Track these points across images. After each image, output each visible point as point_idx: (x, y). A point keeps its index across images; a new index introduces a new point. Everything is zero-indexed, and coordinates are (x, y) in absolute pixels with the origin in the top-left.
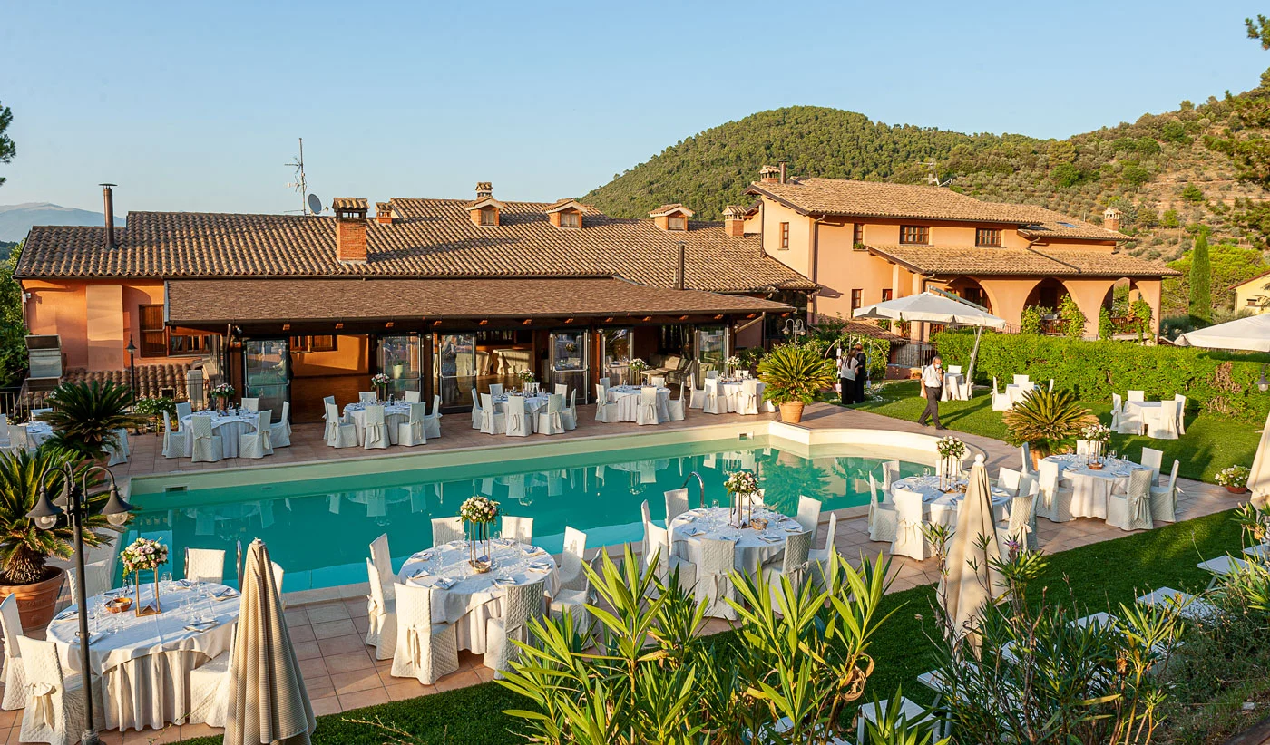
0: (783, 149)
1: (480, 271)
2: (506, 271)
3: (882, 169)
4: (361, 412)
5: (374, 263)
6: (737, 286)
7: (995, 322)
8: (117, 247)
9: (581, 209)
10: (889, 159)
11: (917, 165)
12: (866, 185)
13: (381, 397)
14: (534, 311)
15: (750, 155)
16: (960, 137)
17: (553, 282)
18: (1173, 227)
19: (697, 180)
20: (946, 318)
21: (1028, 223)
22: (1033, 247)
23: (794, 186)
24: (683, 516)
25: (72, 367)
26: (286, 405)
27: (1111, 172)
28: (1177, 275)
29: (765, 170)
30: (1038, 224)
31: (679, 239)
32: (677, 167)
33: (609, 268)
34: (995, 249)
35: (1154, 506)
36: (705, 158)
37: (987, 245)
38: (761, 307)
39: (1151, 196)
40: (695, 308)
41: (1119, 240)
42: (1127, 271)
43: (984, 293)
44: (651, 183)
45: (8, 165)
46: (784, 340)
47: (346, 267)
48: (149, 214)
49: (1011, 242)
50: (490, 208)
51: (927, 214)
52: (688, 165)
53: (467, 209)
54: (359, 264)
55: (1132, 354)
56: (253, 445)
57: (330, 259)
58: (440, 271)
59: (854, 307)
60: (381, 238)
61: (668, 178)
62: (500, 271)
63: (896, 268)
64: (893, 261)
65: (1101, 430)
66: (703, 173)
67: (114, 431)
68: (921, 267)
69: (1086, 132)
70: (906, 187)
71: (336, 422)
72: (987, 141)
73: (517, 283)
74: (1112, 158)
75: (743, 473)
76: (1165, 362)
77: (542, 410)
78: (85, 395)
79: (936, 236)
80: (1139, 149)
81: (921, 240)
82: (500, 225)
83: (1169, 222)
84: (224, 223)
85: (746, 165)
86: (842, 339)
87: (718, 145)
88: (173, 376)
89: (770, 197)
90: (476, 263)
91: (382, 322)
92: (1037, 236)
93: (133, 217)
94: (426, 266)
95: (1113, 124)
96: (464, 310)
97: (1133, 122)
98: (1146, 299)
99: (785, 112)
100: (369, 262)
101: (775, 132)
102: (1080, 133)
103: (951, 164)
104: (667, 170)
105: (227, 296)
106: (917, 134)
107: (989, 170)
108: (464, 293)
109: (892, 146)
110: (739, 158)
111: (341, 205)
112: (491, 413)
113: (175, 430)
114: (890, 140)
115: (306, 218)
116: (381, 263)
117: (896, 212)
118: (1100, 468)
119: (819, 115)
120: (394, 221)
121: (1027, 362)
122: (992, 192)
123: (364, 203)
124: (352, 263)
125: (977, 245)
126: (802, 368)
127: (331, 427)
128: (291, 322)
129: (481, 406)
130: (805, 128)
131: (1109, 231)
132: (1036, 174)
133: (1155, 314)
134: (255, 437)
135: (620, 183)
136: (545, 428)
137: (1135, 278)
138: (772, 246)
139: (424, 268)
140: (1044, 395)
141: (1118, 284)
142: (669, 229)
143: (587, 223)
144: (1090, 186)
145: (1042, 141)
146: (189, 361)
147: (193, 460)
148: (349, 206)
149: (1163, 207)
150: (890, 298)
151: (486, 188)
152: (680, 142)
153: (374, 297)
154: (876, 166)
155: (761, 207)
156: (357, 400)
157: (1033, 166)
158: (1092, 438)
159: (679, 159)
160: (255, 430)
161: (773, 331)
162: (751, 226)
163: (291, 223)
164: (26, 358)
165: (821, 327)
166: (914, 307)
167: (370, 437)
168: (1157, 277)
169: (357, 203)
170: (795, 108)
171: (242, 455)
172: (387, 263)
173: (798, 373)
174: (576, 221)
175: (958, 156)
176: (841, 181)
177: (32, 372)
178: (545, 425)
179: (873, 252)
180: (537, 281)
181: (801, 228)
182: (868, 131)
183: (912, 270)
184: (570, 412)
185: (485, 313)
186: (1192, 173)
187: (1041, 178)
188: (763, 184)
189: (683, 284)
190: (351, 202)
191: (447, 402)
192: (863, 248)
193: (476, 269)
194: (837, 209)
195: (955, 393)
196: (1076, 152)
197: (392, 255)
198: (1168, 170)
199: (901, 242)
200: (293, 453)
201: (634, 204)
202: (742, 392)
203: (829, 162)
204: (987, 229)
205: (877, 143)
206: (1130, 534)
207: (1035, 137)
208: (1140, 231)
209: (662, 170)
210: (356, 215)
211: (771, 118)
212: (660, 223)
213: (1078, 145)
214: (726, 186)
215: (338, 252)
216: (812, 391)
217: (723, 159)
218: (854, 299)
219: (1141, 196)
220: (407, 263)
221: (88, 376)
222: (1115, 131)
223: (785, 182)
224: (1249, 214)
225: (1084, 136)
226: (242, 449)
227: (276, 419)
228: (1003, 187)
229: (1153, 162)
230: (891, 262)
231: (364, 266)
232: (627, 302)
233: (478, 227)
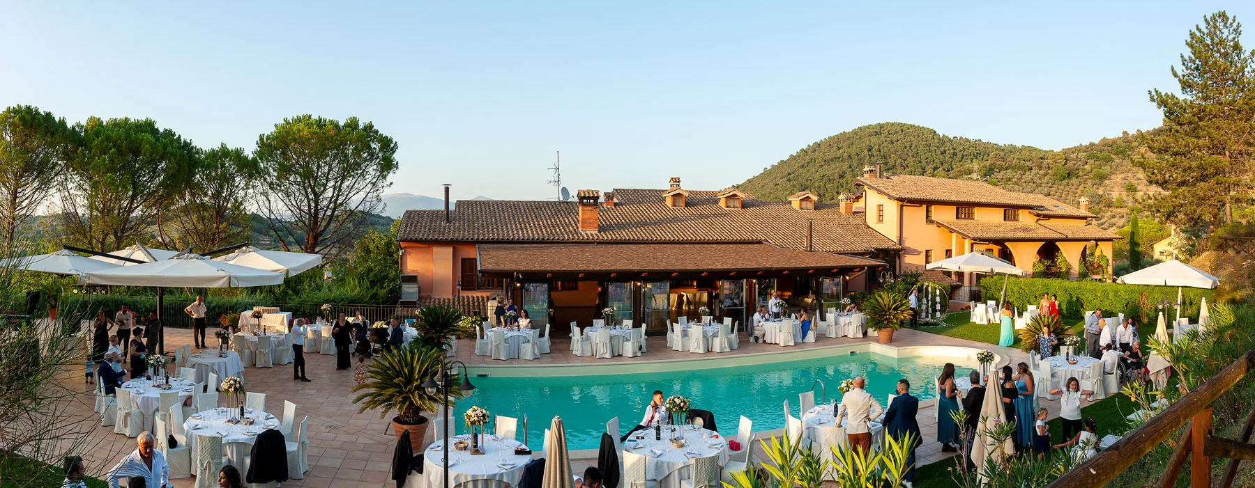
0: (880, 151)
1: (672, 238)
2: (690, 238)
3: (946, 166)
4: (595, 333)
5: (602, 233)
6: (848, 248)
7: (1016, 271)
8: (450, 222)
9: (741, 195)
10: (950, 160)
11: (968, 165)
12: (934, 180)
13: (607, 324)
14: (710, 267)
15: (858, 155)
16: (995, 146)
17: (722, 246)
18: (1121, 207)
19: (821, 172)
20: (987, 269)
21: (1035, 206)
22: (1039, 222)
23: (886, 180)
24: (811, 410)
25: (423, 294)
26: (548, 326)
27: (1086, 172)
28: (1121, 238)
29: (866, 169)
30: (1042, 207)
31: (808, 216)
32: (808, 163)
33: (761, 236)
34: (1016, 223)
35: (1106, 384)
36: (828, 157)
37: (1011, 220)
38: (864, 264)
39: (1108, 188)
40: (819, 265)
41: (1089, 217)
42: (1094, 236)
43: (1010, 251)
44: (790, 174)
45: (394, 175)
46: (880, 286)
47: (585, 235)
48: (468, 201)
49: (1025, 218)
50: (679, 195)
51: (973, 199)
52: (815, 161)
53: (664, 196)
54: (593, 233)
55: (1095, 289)
56: (528, 351)
57: (575, 230)
58: (646, 238)
59: (927, 262)
60: (607, 216)
61: (801, 170)
62: (685, 238)
63: (954, 235)
64: (952, 231)
65: (1075, 339)
66: (826, 167)
67: (451, 337)
68: (970, 235)
69: (1071, 147)
70: (959, 182)
71: (579, 339)
72: (1012, 150)
73: (698, 246)
74: (1086, 163)
75: (851, 380)
76: (1113, 293)
77: (715, 335)
78: (436, 313)
79: (978, 214)
80: (1101, 159)
81: (970, 217)
82: (686, 206)
83: (1118, 205)
84: (510, 207)
85: (855, 162)
86: (919, 284)
87: (835, 148)
88: (479, 303)
89: (871, 187)
90: (669, 232)
91: (608, 273)
92: (1043, 215)
93: (459, 203)
94: (637, 235)
95: (1086, 143)
96: (662, 266)
97: (1097, 142)
98: (1105, 254)
99: (881, 126)
100: (600, 232)
101: (874, 139)
102: (1067, 148)
103: (990, 164)
104: (800, 165)
105: (513, 254)
106: (968, 143)
107: (1013, 168)
108: (662, 254)
109: (952, 151)
110: (850, 156)
111: (583, 195)
112: (680, 337)
113: (482, 337)
114: (951, 147)
115: (560, 203)
116: (607, 233)
117: (954, 198)
118: (1075, 363)
119: (904, 129)
120: (616, 204)
121: (1036, 297)
122: (1016, 184)
123: (597, 193)
124: (588, 233)
125: (1005, 220)
126: (892, 305)
127: (576, 342)
128: (552, 272)
129: (673, 331)
130: (894, 138)
131: (1083, 212)
132: (1042, 172)
133: (1110, 262)
134: (530, 345)
135: (767, 173)
136: (717, 348)
137: (1097, 240)
138: (871, 220)
139: (635, 236)
140: (1043, 319)
141: (1089, 244)
142: (802, 209)
143: (745, 205)
144: (1074, 181)
145: (1045, 151)
146: (488, 294)
147: (493, 358)
148: (587, 195)
149: (1115, 196)
150: (950, 256)
151: (676, 181)
152: (809, 146)
153: (602, 256)
154: (942, 164)
155: (864, 193)
156: (591, 325)
157: (1040, 168)
158: (1070, 345)
159: (808, 157)
160: (529, 341)
161: (873, 278)
162: (857, 206)
163: (550, 206)
164: (400, 288)
165: (906, 276)
166: (966, 262)
167: (600, 350)
168: (1110, 240)
169: (593, 194)
170: (888, 123)
171: (521, 357)
172: (611, 233)
173: (889, 309)
174: (737, 204)
175: (994, 160)
176: (917, 177)
177: (403, 296)
178: (717, 345)
179: (939, 225)
180: (711, 245)
181: (891, 208)
182: (936, 140)
183: (965, 236)
184: (734, 336)
185: (677, 268)
186: (1130, 175)
187: (1046, 174)
188: (866, 178)
189: (811, 248)
190: (589, 193)
191: (649, 328)
192: (932, 222)
193: (669, 237)
194: (914, 196)
195: (992, 318)
196: (1065, 159)
197: (614, 228)
198: (1117, 172)
199: (957, 218)
200: (552, 358)
201: (777, 189)
202: (851, 322)
203: (911, 160)
204: (1010, 210)
205: (942, 149)
206: (1092, 403)
207: (1041, 149)
208: (1104, 209)
209: (797, 165)
210: (592, 201)
211: (872, 130)
212: (795, 202)
213: (1066, 155)
214: (841, 177)
215: (580, 226)
216: (899, 321)
217: (839, 158)
218: (927, 256)
219: (1103, 188)
220: (624, 233)
221: (433, 300)
222: (1087, 147)
223: (880, 177)
224: (1155, 204)
225: (1069, 149)
226: (522, 352)
227: (542, 335)
228: (1023, 180)
229: (1109, 167)
230: (951, 232)
231: (596, 235)
232: (772, 261)
233: (671, 208)
